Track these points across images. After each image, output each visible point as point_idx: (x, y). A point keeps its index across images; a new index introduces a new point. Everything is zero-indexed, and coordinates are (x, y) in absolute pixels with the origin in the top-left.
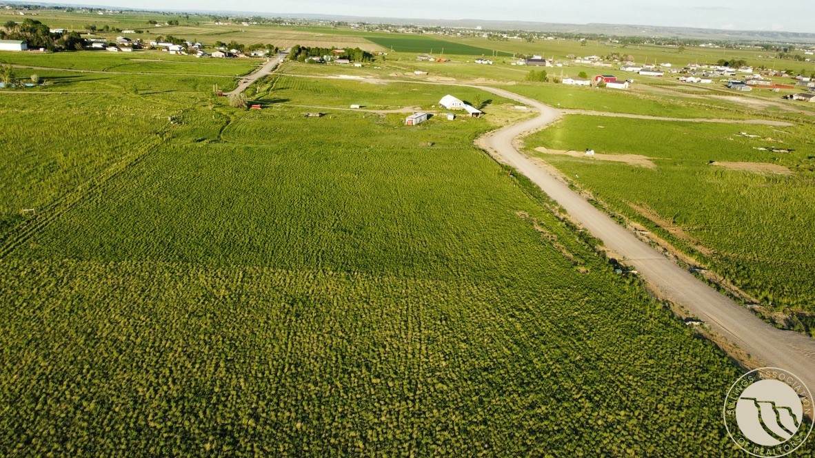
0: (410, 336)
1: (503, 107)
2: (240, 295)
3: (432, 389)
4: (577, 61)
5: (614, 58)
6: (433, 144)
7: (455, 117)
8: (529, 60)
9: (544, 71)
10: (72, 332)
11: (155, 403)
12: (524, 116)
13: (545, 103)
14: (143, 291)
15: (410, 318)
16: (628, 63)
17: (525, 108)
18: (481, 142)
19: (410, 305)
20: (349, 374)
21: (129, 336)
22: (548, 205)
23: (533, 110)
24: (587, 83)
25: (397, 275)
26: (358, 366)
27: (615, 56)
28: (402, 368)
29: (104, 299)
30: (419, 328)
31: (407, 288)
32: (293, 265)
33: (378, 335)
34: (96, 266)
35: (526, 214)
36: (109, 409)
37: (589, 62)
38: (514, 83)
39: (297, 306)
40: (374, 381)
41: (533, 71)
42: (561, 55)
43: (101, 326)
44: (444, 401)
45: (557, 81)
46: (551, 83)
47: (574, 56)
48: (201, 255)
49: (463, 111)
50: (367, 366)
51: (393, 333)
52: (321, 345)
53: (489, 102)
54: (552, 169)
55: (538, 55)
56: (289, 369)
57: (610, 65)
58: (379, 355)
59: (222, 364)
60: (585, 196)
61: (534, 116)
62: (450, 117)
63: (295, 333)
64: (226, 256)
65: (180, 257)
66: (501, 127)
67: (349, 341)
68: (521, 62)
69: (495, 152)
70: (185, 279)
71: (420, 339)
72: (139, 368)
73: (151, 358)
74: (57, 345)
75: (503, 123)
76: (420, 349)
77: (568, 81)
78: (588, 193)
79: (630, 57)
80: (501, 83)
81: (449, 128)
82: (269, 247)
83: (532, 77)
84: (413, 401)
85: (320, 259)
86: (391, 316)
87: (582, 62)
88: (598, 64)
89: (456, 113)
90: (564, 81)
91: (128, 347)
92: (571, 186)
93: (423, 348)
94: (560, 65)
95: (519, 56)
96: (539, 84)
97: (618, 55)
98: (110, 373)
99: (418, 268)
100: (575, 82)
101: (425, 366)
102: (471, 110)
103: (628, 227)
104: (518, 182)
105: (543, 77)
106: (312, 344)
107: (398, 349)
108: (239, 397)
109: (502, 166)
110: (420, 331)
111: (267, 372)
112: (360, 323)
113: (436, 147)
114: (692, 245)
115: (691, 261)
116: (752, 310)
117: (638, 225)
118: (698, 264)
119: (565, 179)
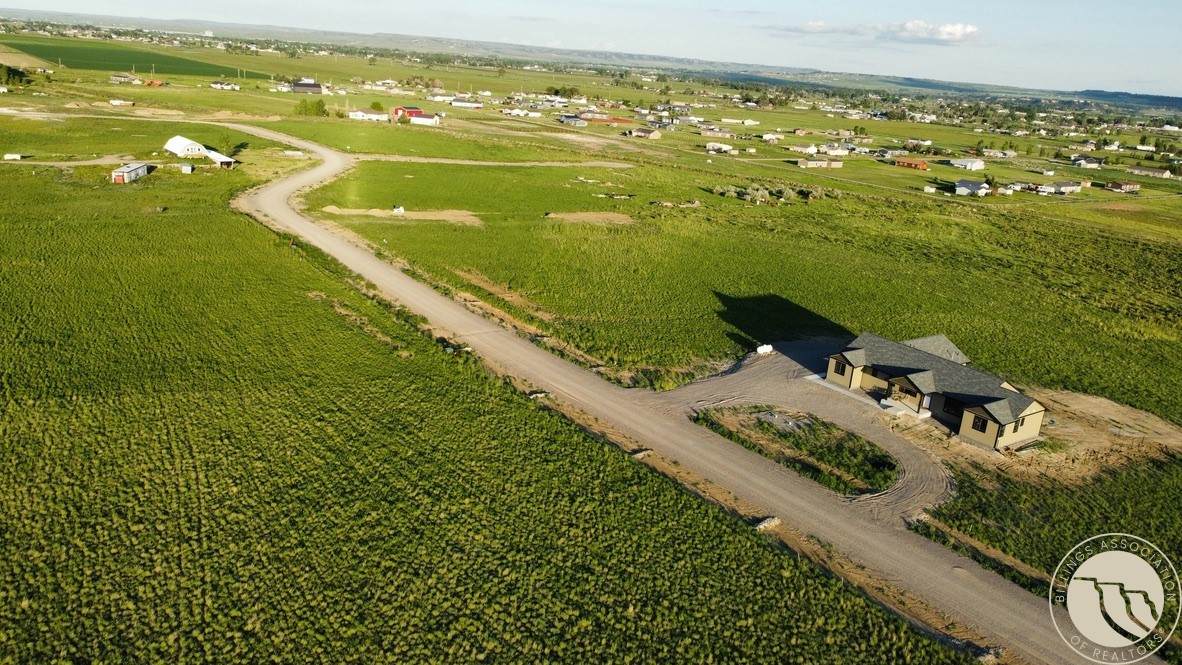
0: (178, 466)
1: (267, 152)
3: (223, 522)
4: (367, 87)
5: (417, 84)
6: (165, 209)
7: (193, 169)
8: (296, 84)
9: (321, 101)
12: (300, 165)
13: (328, 145)
15: (174, 444)
16: (436, 90)
17: (300, 153)
18: (242, 203)
19: (172, 428)
20: (94, 527)
22: (350, 281)
23: (313, 156)
24: (384, 117)
25: (145, 393)
26: (105, 515)
27: (419, 81)
28: (175, 506)
30: (191, 453)
31: (162, 407)
33: (129, 472)
35: (322, 294)
37: (383, 88)
38: (278, 118)
40: (134, 528)
41: (305, 101)
42: (342, 78)
44: (242, 531)
45: (341, 116)
46: (332, 119)
47: (360, 79)
49: (206, 160)
50: (119, 513)
51: (151, 466)
52: (36, 499)
53: (243, 146)
54: (350, 235)
55: (308, 77)
57: (413, 94)
60: (398, 265)
61: (314, 165)
62: (186, 169)
66: (267, 181)
67: (82, 486)
68: (285, 88)
69: (266, 216)
71: (195, 467)
75: (269, 174)
76: (197, 478)
77: (357, 116)
78: (402, 262)
79: (438, 82)
80: (257, 118)
81: (188, 185)
83: (304, 109)
84: (199, 541)
86: (145, 446)
87: (374, 88)
88: (396, 91)
89: (195, 162)
90: (352, 115)
92: (379, 255)
93: (201, 476)
94: (343, 93)
95: (280, 79)
96: (315, 119)
97: (421, 78)
99: (175, 379)
100: (367, 117)
101: (208, 497)
102: (218, 158)
103: (456, 298)
104: (304, 254)
105: (320, 109)
107: (164, 484)
109: (278, 234)
110: (193, 457)
112: (96, 462)
113: (170, 213)
114: (531, 312)
115: (532, 329)
116: (598, 373)
117: (468, 295)
118: (539, 332)
119: (369, 246)
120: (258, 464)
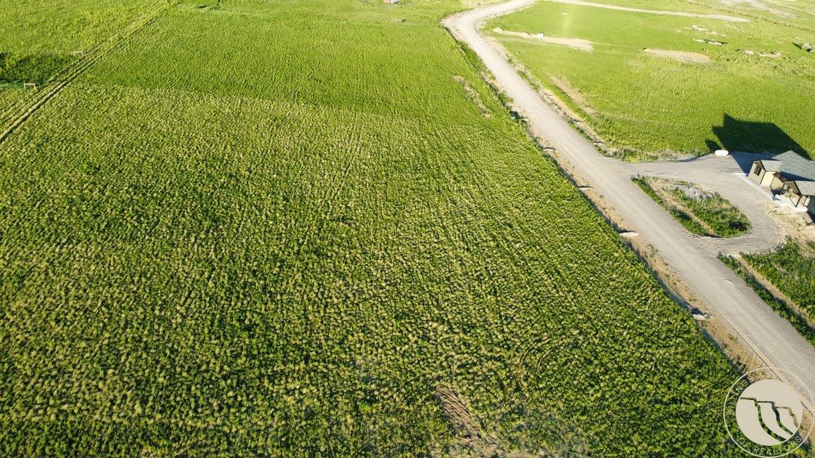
2: (239, 113)
3: (358, 167)
6: (404, 21)
10: (131, 125)
11: (189, 161)
14: (173, 106)
15: (353, 133)
18: (448, 22)
20: (308, 157)
21: (168, 129)
22: (483, 73)
29: (148, 109)
31: (355, 117)
32: (276, 98)
33: (330, 140)
34: (137, 91)
35: (462, 79)
36: (163, 162)
39: (277, 122)
40: (323, 161)
43: (149, 123)
44: (364, 173)
48: (211, 88)
51: (340, 140)
52: (292, 142)
54: (500, 47)
56: (271, 152)
58: (329, 150)
59: (228, 147)
60: (517, 68)
63: (275, 136)
64: (228, 90)
65: (196, 89)
66: (472, 9)
67: (310, 142)
69: (457, 30)
70: (201, 101)
71: (357, 144)
72: (178, 145)
73: (184, 141)
74: (123, 131)
75: (475, 5)
78: (521, 67)
82: (260, 87)
85: (296, 96)
86: (341, 131)
91: (168, 134)
92: (510, 61)
93: (358, 148)
98: (160, 146)
103: (540, 92)
104: (465, 54)
106: (284, 141)
108: (239, 162)
109: (457, 41)
110: (358, 140)
111: (257, 153)
113: (405, 24)
114: (582, 107)
115: (576, 116)
116: (597, 146)
117: (549, 91)
118: (578, 118)
119: (507, 55)
120: (384, 149)
